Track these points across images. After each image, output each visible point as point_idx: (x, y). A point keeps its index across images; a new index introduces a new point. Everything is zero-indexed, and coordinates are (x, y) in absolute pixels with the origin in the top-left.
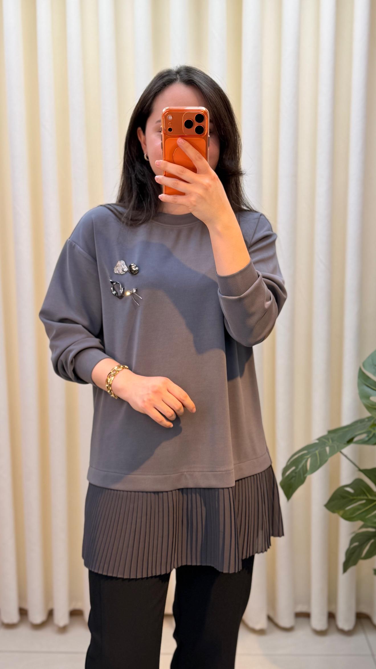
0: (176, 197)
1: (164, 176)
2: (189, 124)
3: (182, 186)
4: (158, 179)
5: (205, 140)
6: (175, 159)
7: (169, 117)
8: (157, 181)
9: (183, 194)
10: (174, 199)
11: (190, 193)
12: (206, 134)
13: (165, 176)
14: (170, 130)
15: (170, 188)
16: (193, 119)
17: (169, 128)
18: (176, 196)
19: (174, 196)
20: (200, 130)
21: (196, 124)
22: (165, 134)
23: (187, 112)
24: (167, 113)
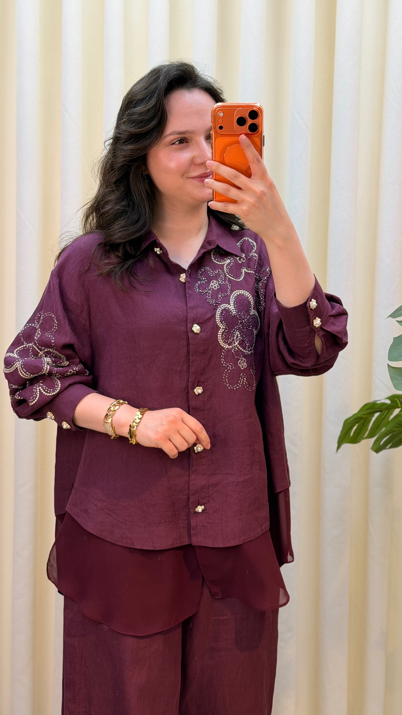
0: (227, 205)
1: (214, 179)
2: (241, 121)
3: (234, 193)
4: (208, 183)
5: (260, 139)
6: (227, 160)
7: (220, 114)
9: (234, 202)
10: (225, 206)
11: (243, 201)
12: (260, 132)
14: (221, 128)
15: (220, 195)
16: (247, 116)
17: (219, 126)
18: (227, 203)
19: (225, 203)
20: (254, 128)
21: (250, 121)
22: (216, 132)
23: (239, 108)
24: (217, 109)
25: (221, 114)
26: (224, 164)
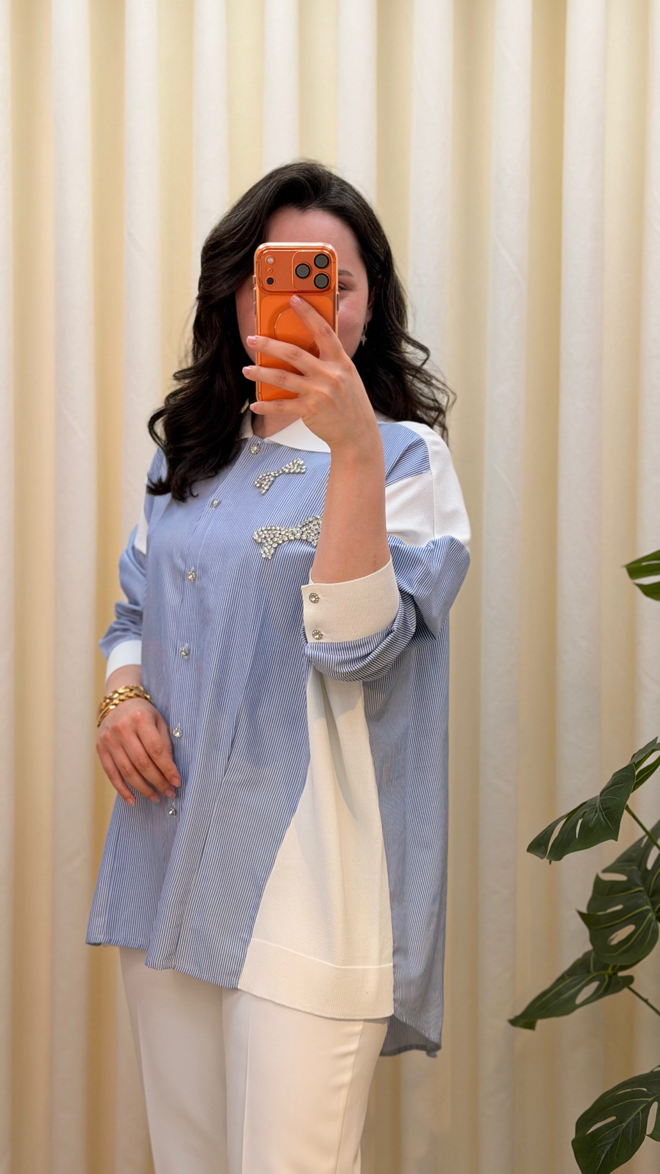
0: (281, 403)
2: (302, 271)
3: (292, 383)
4: (248, 372)
5: (331, 299)
7: (268, 259)
8: (247, 377)
9: (293, 396)
10: (278, 405)
11: (307, 395)
12: (332, 287)
13: (261, 365)
14: (270, 281)
16: (311, 262)
17: (268, 277)
18: (281, 401)
19: (279, 401)
20: (323, 282)
21: (316, 271)
22: (262, 289)
23: (299, 251)
24: (265, 252)
25: (271, 260)
26: (275, 337)
